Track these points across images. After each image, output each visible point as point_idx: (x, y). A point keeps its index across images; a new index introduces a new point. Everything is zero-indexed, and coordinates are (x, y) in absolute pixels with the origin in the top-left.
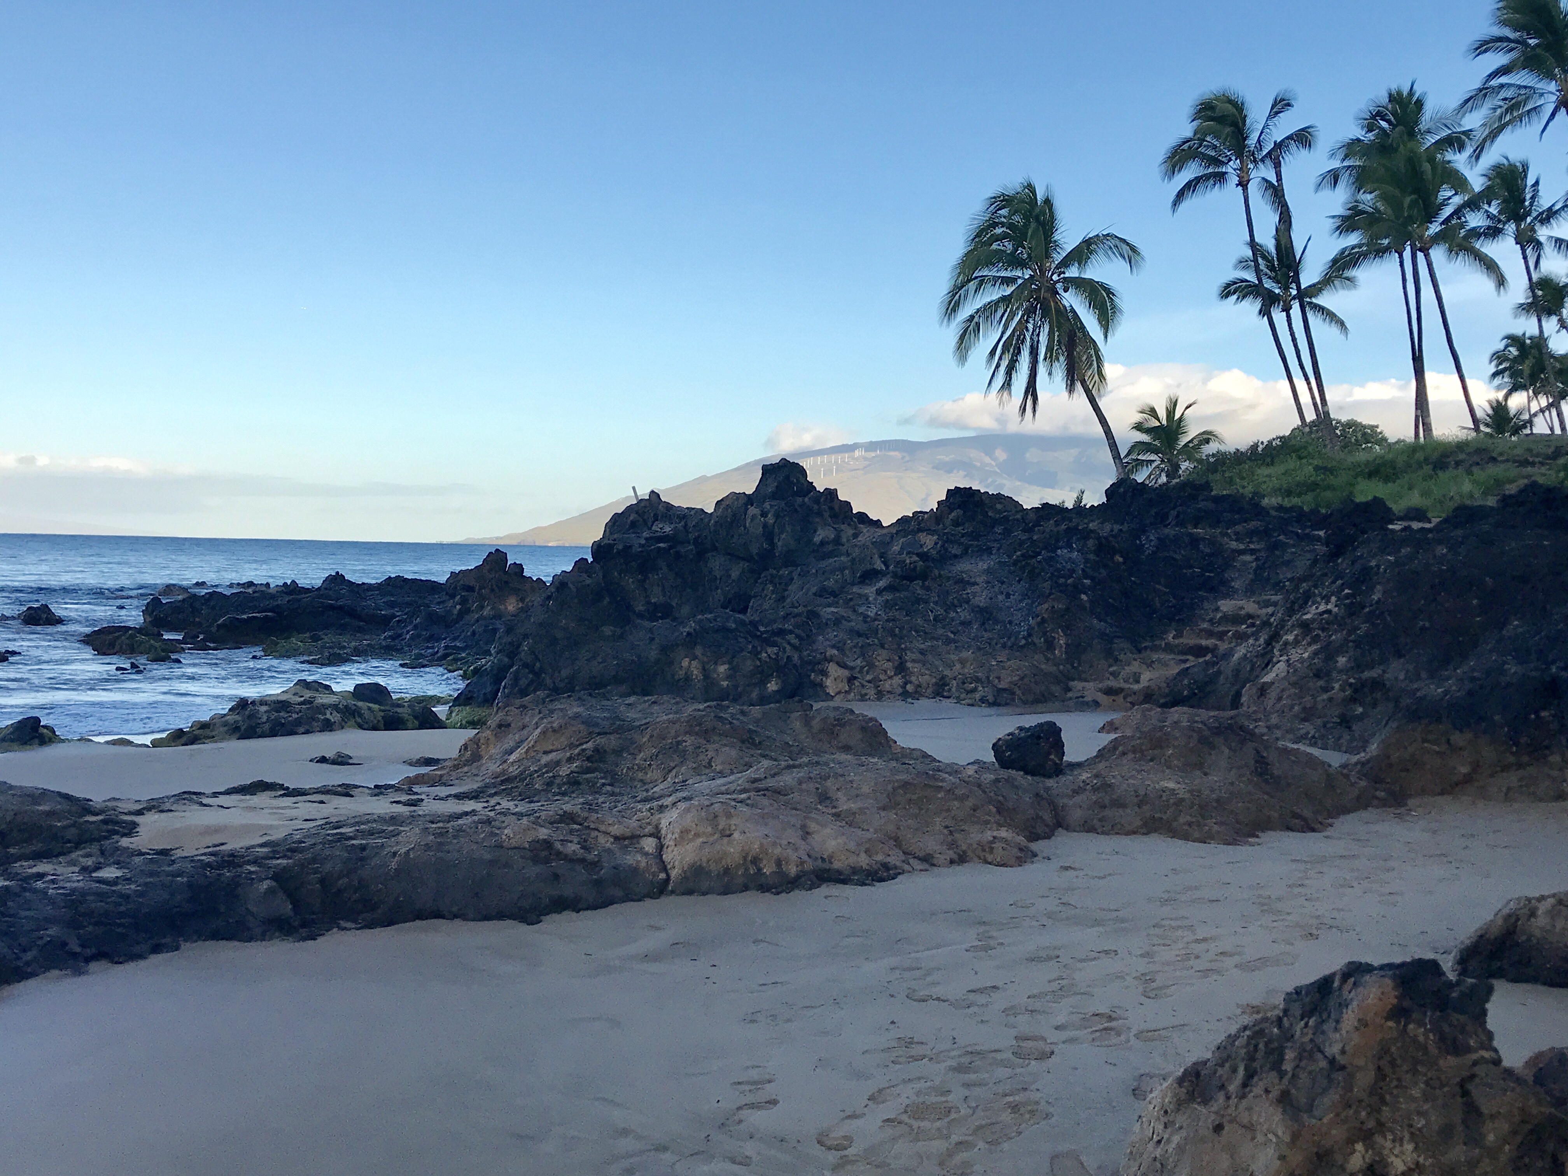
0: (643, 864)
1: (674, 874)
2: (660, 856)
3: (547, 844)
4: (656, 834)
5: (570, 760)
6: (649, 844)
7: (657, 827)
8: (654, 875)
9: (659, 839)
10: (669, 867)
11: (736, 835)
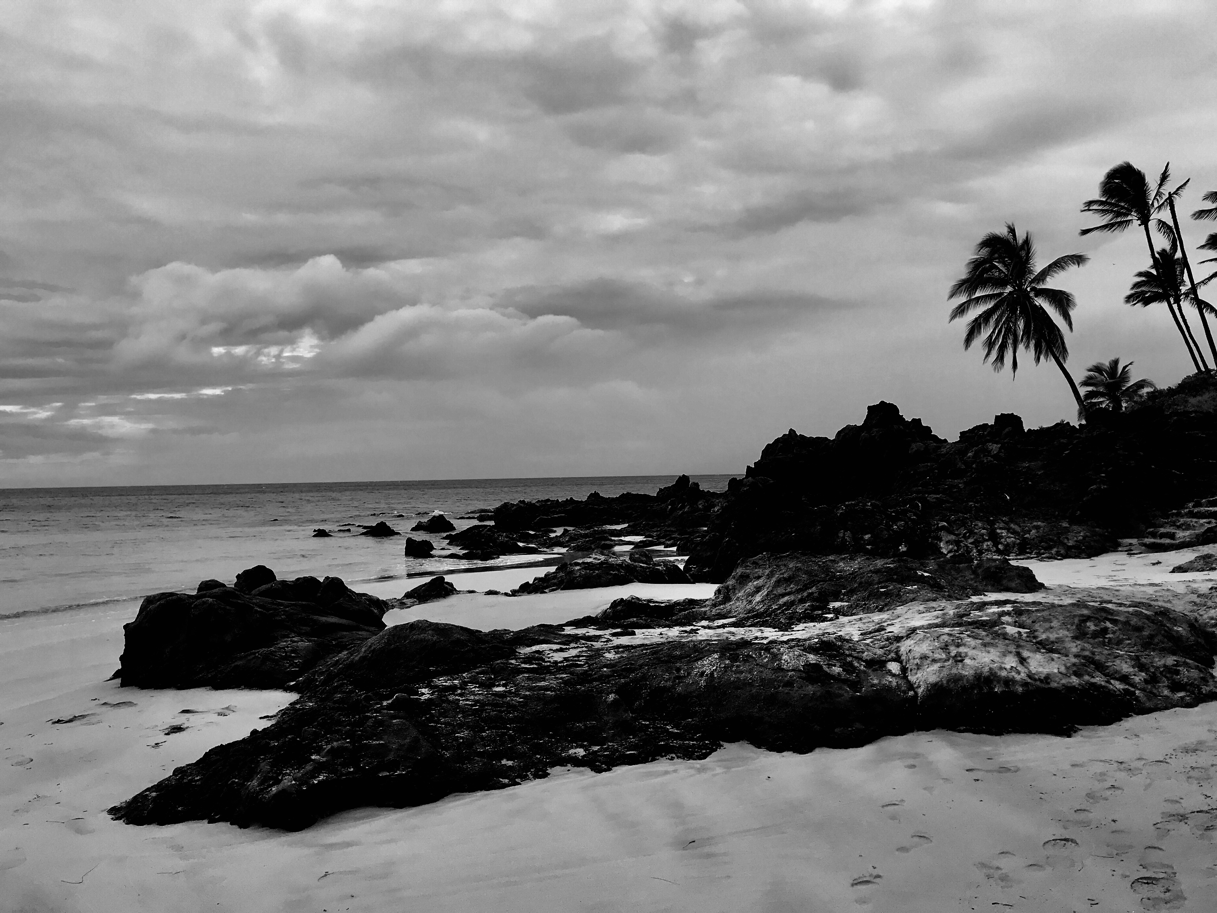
0: (894, 684)
1: (920, 691)
2: (905, 677)
3: (817, 667)
4: (898, 659)
5: (802, 601)
6: (894, 667)
7: (897, 653)
8: (905, 692)
9: (901, 662)
10: (915, 686)
11: (967, 661)
